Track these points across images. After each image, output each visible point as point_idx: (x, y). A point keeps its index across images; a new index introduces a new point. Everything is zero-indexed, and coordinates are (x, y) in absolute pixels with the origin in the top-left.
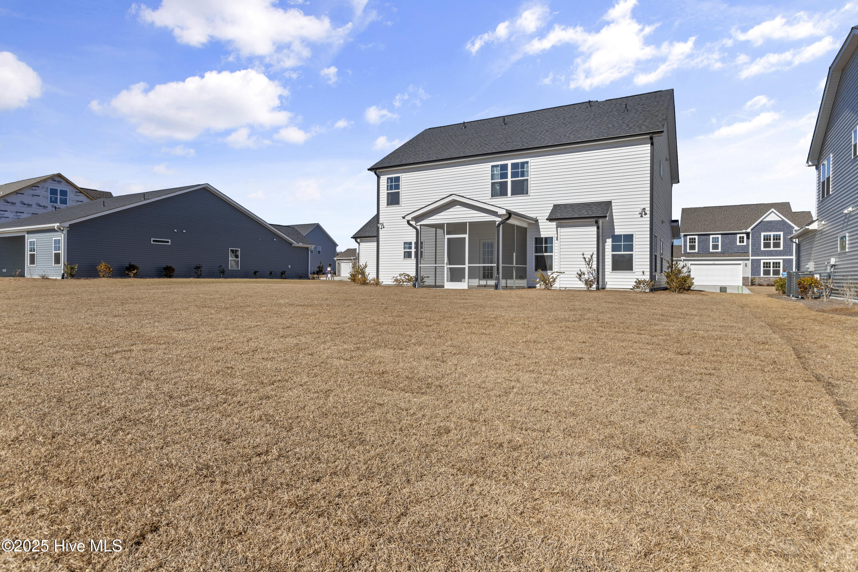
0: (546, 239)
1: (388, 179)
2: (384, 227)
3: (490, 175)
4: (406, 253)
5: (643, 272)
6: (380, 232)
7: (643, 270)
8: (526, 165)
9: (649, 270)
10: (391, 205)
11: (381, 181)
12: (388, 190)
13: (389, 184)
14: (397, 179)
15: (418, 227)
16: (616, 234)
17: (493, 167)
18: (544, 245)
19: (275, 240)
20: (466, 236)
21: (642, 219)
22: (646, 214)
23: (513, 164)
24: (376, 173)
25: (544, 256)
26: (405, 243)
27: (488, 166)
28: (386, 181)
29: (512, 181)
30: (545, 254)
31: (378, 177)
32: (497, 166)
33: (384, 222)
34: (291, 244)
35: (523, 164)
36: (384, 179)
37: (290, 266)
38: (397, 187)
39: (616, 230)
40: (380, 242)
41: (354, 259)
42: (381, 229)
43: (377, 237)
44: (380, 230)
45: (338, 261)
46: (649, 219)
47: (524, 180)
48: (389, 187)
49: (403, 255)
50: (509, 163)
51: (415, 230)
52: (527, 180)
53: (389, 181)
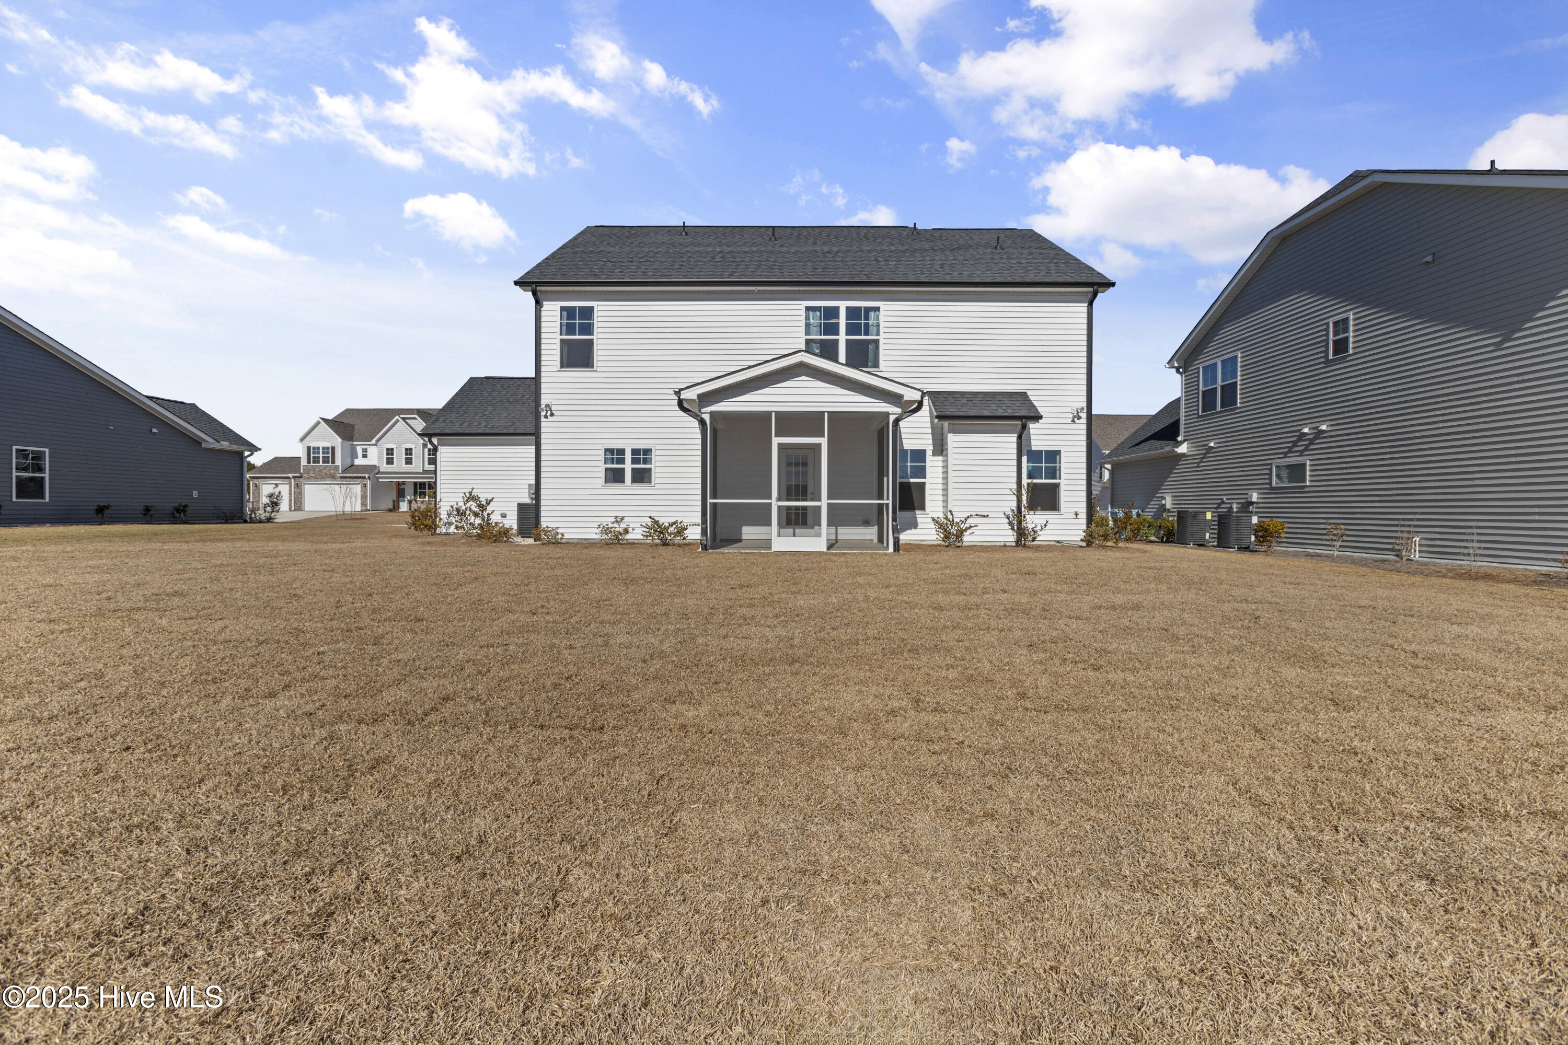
0: (914, 452)
1: (562, 309)
2: (552, 415)
3: (803, 324)
4: (609, 472)
5: (1077, 514)
6: (543, 424)
7: (1076, 510)
8: (872, 314)
9: (1084, 510)
10: (569, 366)
11: (543, 313)
12: (561, 334)
13: (565, 321)
14: (588, 313)
15: (707, 417)
16: (1034, 448)
17: (808, 309)
18: (909, 464)
19: (154, 430)
20: (824, 441)
21: (1073, 426)
22: (1079, 418)
23: (849, 310)
24: (534, 293)
25: (909, 483)
26: (606, 450)
27: (800, 306)
28: (558, 313)
29: (847, 341)
30: (912, 480)
31: (538, 302)
32: (817, 309)
33: (554, 402)
34: (197, 442)
35: (868, 310)
36: (552, 310)
37: (195, 494)
38: (588, 329)
39: (1033, 443)
40: (543, 447)
41: (294, 477)
42: (546, 417)
43: (535, 435)
44: (543, 419)
45: (256, 481)
46: (1085, 427)
47: (868, 342)
48: (564, 328)
49: (602, 475)
50: (843, 305)
51: (696, 424)
52: (876, 342)
53: (565, 313)
